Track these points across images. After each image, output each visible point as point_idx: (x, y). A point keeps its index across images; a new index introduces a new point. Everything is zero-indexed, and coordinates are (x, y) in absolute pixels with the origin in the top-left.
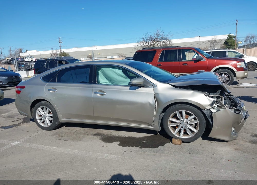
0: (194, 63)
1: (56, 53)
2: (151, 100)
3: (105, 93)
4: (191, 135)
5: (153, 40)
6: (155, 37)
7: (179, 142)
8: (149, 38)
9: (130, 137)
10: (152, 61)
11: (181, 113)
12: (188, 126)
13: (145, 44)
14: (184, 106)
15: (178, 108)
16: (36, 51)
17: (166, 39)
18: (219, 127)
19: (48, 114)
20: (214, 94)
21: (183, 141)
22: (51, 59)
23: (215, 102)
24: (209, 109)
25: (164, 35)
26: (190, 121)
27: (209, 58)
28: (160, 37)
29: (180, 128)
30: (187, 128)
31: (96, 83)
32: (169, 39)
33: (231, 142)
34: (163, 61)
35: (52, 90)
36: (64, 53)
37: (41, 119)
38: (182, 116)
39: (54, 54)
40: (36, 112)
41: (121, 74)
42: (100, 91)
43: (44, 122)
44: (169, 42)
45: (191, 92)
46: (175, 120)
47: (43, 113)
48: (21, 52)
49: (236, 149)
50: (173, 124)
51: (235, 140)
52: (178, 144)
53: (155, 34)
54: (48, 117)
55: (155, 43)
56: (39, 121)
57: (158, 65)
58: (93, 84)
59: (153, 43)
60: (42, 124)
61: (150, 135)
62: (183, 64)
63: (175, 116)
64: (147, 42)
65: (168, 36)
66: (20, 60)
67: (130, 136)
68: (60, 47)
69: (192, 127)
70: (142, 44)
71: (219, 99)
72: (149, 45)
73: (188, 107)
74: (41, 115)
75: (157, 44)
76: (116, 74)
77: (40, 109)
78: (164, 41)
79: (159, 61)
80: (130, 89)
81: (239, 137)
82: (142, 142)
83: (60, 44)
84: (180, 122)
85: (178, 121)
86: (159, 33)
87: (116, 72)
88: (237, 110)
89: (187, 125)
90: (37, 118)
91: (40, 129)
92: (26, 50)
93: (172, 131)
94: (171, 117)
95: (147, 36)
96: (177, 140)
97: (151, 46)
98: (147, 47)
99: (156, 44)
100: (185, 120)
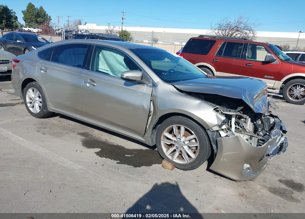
0: (262, 64)
1: (112, 30)
2: (146, 104)
3: (96, 84)
4: (187, 161)
5: (232, 28)
6: (236, 24)
7: (170, 166)
8: (227, 25)
9: (118, 146)
10: (208, 55)
11: (179, 128)
12: (186, 148)
13: (220, 33)
14: (184, 120)
15: (176, 121)
16: (96, 24)
17: (250, 30)
18: (225, 159)
19: (38, 98)
20: (230, 111)
21: (176, 166)
22: (94, 34)
23: (225, 123)
24: (218, 131)
25: (247, 23)
26: (189, 141)
27: (284, 60)
28: (242, 25)
29: (175, 148)
30: (183, 151)
31: (88, 69)
32: (254, 29)
33: (239, 183)
34: (222, 56)
35: (43, 70)
36: (125, 31)
37: (31, 103)
38: (179, 133)
39: (110, 31)
40: (27, 94)
41: (121, 61)
42: (91, 80)
43: (33, 107)
44: (252, 34)
45: (197, 102)
46: (170, 136)
47: (33, 96)
48: (80, 24)
49: (242, 195)
50: (168, 140)
51: (251, 182)
52: (168, 169)
53: (237, 20)
54: (37, 102)
55: (234, 33)
56: (29, 105)
57: (213, 61)
58: (86, 69)
59: (230, 33)
60: (31, 109)
61: (144, 148)
62: (246, 65)
63: (171, 132)
64: (223, 30)
65: (253, 26)
66: (74, 33)
67: (120, 144)
68: (122, 23)
69: (190, 150)
70: (217, 31)
71: (242, 119)
72: (225, 35)
73: (189, 122)
74: (32, 97)
75: (236, 35)
76: (116, 61)
77: (30, 90)
78: (246, 31)
79: (217, 54)
80: (125, 85)
81: (260, 178)
82: (128, 156)
83: (123, 19)
84: (176, 140)
85: (174, 139)
86: (242, 20)
87: (118, 58)
88: (261, 140)
89: (184, 146)
90: (28, 100)
91: (29, 114)
92: (86, 23)
93: (164, 149)
94: (166, 130)
95: (225, 23)
96: (168, 163)
97: (228, 35)
98: (223, 36)
99: (234, 35)
100: (183, 139)
